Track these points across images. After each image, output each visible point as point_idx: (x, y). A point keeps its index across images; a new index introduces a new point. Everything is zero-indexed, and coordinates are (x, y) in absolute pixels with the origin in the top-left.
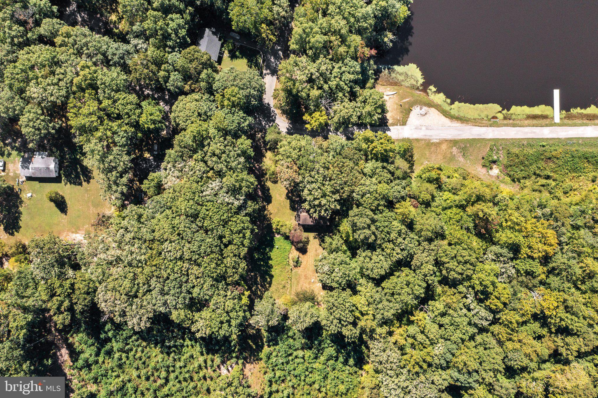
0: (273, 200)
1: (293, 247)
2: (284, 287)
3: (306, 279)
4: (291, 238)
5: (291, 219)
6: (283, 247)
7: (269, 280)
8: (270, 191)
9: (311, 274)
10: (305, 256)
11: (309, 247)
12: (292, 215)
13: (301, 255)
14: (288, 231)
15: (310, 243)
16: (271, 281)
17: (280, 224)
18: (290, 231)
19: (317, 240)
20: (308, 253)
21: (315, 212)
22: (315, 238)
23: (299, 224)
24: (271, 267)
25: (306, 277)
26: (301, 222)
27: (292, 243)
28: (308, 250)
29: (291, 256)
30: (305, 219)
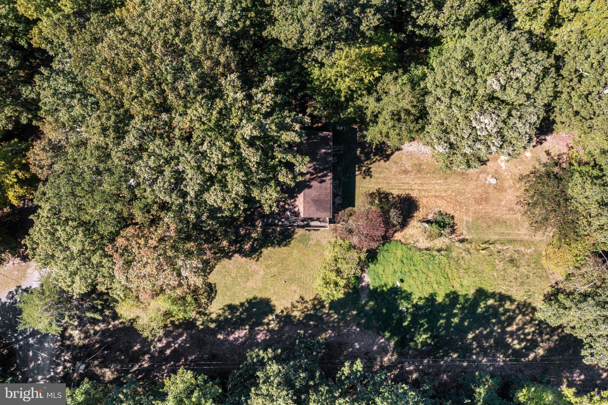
0: (260, 295)
1: (398, 236)
2: (512, 261)
3: (487, 200)
4: (374, 245)
5: (318, 243)
6: (398, 266)
7: (491, 302)
8: (237, 303)
9: (472, 185)
10: (423, 202)
11: (395, 192)
12: (304, 240)
13: (419, 215)
14: (354, 255)
15: (385, 189)
16: (493, 295)
17: (333, 276)
18: (351, 247)
19: (374, 168)
20: (414, 194)
21: (290, 166)
22: (368, 173)
23: (332, 221)
24: (453, 297)
25: (484, 199)
26: (327, 216)
27: (386, 239)
28: (403, 193)
29: (423, 243)
30: (317, 202)
